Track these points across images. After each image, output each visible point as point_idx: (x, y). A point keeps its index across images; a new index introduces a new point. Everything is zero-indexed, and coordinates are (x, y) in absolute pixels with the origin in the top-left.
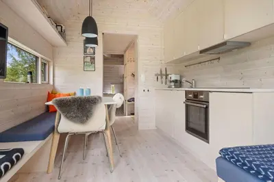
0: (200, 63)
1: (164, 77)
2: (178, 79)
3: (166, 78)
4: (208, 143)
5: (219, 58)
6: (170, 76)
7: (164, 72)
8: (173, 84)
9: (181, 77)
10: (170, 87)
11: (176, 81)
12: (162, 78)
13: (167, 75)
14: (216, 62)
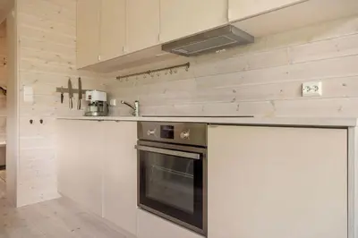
0: (149, 72)
1: (76, 96)
2: (104, 99)
3: (80, 98)
4: (205, 234)
5: (188, 65)
6: (88, 93)
7: (75, 86)
8: (93, 109)
9: (109, 96)
10: (88, 114)
11: (99, 104)
12: (71, 96)
13: (81, 93)
14: (182, 70)
